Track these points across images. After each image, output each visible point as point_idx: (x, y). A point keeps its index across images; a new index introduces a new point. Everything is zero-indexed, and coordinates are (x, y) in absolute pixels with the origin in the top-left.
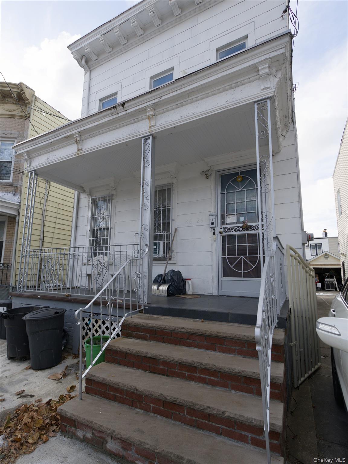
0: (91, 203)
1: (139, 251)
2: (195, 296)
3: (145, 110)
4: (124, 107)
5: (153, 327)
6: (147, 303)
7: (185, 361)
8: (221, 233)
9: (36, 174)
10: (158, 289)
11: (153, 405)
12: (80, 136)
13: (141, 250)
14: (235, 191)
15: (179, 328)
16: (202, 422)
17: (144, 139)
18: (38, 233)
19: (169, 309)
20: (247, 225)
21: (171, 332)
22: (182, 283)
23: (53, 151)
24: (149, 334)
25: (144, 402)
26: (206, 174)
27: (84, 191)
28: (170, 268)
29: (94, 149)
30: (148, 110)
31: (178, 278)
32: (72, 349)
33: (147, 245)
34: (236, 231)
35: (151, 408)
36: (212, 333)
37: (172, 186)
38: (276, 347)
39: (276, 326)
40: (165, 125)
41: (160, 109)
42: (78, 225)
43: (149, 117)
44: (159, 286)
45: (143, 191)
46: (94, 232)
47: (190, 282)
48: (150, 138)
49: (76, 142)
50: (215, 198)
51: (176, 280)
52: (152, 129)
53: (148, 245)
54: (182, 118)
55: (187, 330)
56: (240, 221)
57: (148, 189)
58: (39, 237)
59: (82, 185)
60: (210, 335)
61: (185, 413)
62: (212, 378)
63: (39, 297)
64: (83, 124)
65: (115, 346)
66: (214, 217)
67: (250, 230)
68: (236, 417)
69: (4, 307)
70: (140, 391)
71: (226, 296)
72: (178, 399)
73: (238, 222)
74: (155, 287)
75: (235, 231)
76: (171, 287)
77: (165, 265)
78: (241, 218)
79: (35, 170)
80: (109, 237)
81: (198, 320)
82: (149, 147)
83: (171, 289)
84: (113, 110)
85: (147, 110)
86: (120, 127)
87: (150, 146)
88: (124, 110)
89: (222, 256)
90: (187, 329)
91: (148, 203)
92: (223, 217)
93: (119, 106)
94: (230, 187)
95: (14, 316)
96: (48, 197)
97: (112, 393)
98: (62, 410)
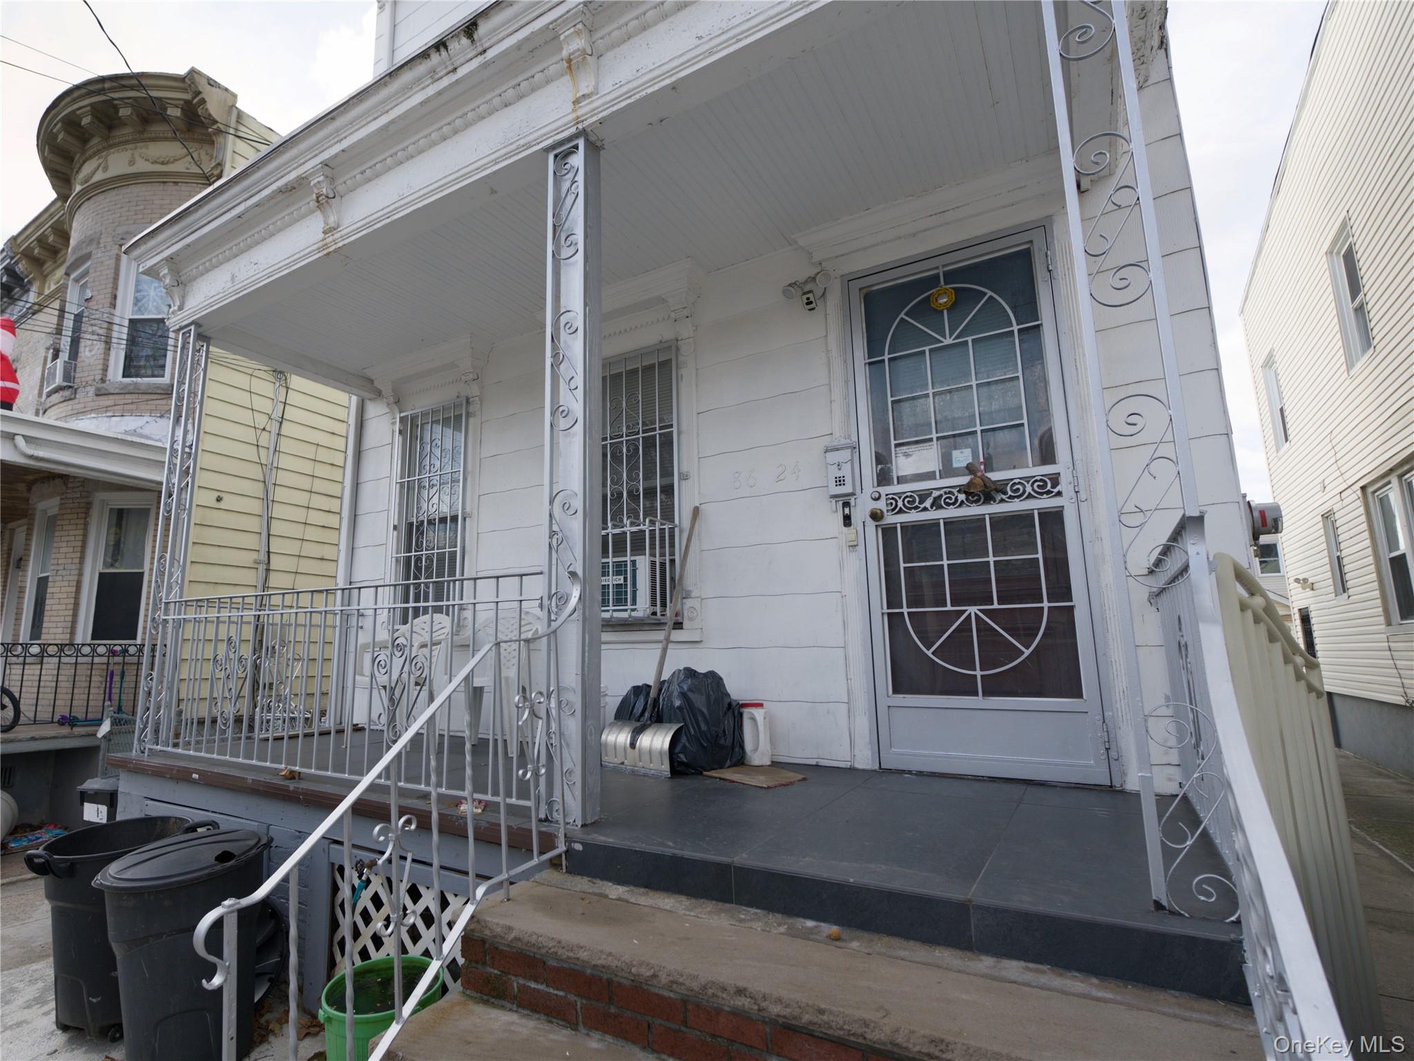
0: (400, 432)
1: (546, 602)
2: (781, 770)
3: (556, 37)
4: (475, 36)
6: (579, 823)
8: (877, 516)
9: (200, 337)
10: (633, 745)
12: (332, 180)
13: (550, 598)
14: (927, 349)
17: (556, 156)
18: (250, 541)
20: (985, 481)
21: (684, 1002)
22: (728, 723)
23: (250, 247)
26: (805, 294)
27: (379, 394)
28: (679, 659)
29: (378, 220)
30: (567, 33)
31: (712, 698)
33: (573, 574)
34: (940, 507)
37: (678, 349)
40: (635, 84)
41: (615, 25)
42: (361, 511)
43: (569, 61)
44: (637, 732)
45: (555, 355)
46: (412, 532)
47: (758, 713)
48: (576, 147)
49: (318, 201)
50: (847, 382)
51: (705, 710)
52: (584, 109)
53: (580, 573)
54: (703, 40)
55: (763, 1005)
56: (955, 465)
57: (575, 347)
58: (253, 556)
59: (370, 373)
63: (194, 776)
64: (337, 131)
66: (845, 455)
67: (1002, 501)
71: (910, 772)
73: (948, 470)
74: (619, 737)
75: (936, 504)
76: (684, 739)
77: (660, 646)
78: (955, 454)
79: (196, 323)
80: (458, 549)
82: (574, 182)
83: (684, 746)
84: (435, 58)
85: (562, 37)
86: (467, 125)
87: (580, 177)
88: (474, 53)
89: (886, 610)
91: (575, 403)
92: (882, 459)
93: (457, 36)
94: (907, 336)
95: (73, 864)
96: (283, 425)
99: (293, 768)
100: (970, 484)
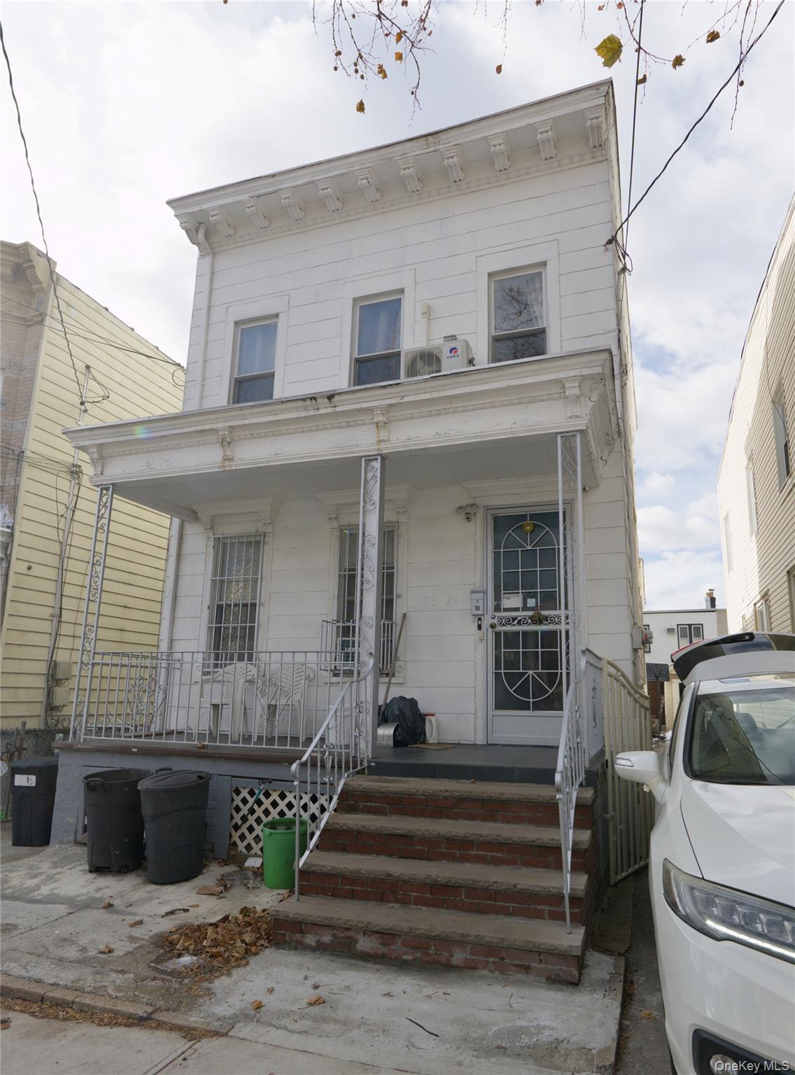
0: (213, 547)
2: (443, 746)
3: (371, 410)
5: (396, 793)
6: (371, 757)
7: (456, 834)
8: (493, 626)
11: (415, 894)
12: (231, 433)
14: (520, 551)
15: (441, 791)
16: (487, 904)
17: (366, 460)
18: (49, 600)
20: (540, 615)
21: (427, 799)
22: (419, 722)
23: (163, 450)
24: (389, 804)
25: (401, 892)
26: (466, 514)
27: (197, 520)
28: (395, 692)
29: (261, 463)
30: (378, 412)
31: (413, 711)
35: (413, 898)
36: (492, 795)
37: (398, 527)
38: (580, 808)
39: (582, 782)
40: (407, 443)
41: (399, 414)
42: (181, 592)
43: (377, 423)
45: (363, 553)
46: (220, 612)
47: (432, 718)
48: (376, 459)
49: (222, 442)
50: (483, 560)
51: (409, 717)
52: (383, 445)
53: (374, 653)
54: (439, 436)
56: (528, 606)
57: (373, 552)
58: (50, 611)
59: (195, 508)
61: (463, 897)
62: (495, 854)
63: (133, 750)
65: (338, 823)
66: (481, 595)
67: (546, 624)
68: (530, 889)
69: (30, 776)
70: (397, 877)
71: (500, 745)
72: (453, 878)
73: (525, 608)
75: (519, 623)
76: (400, 731)
77: (386, 685)
78: (529, 600)
79: (114, 484)
80: (256, 625)
81: (464, 781)
82: (374, 474)
83: (400, 733)
85: (375, 413)
86: (318, 430)
87: (378, 473)
88: (330, 405)
89: (494, 670)
91: (372, 578)
92: (498, 598)
96: (76, 512)
97: (347, 887)
98: (277, 911)
99: (204, 744)
100: (533, 616)
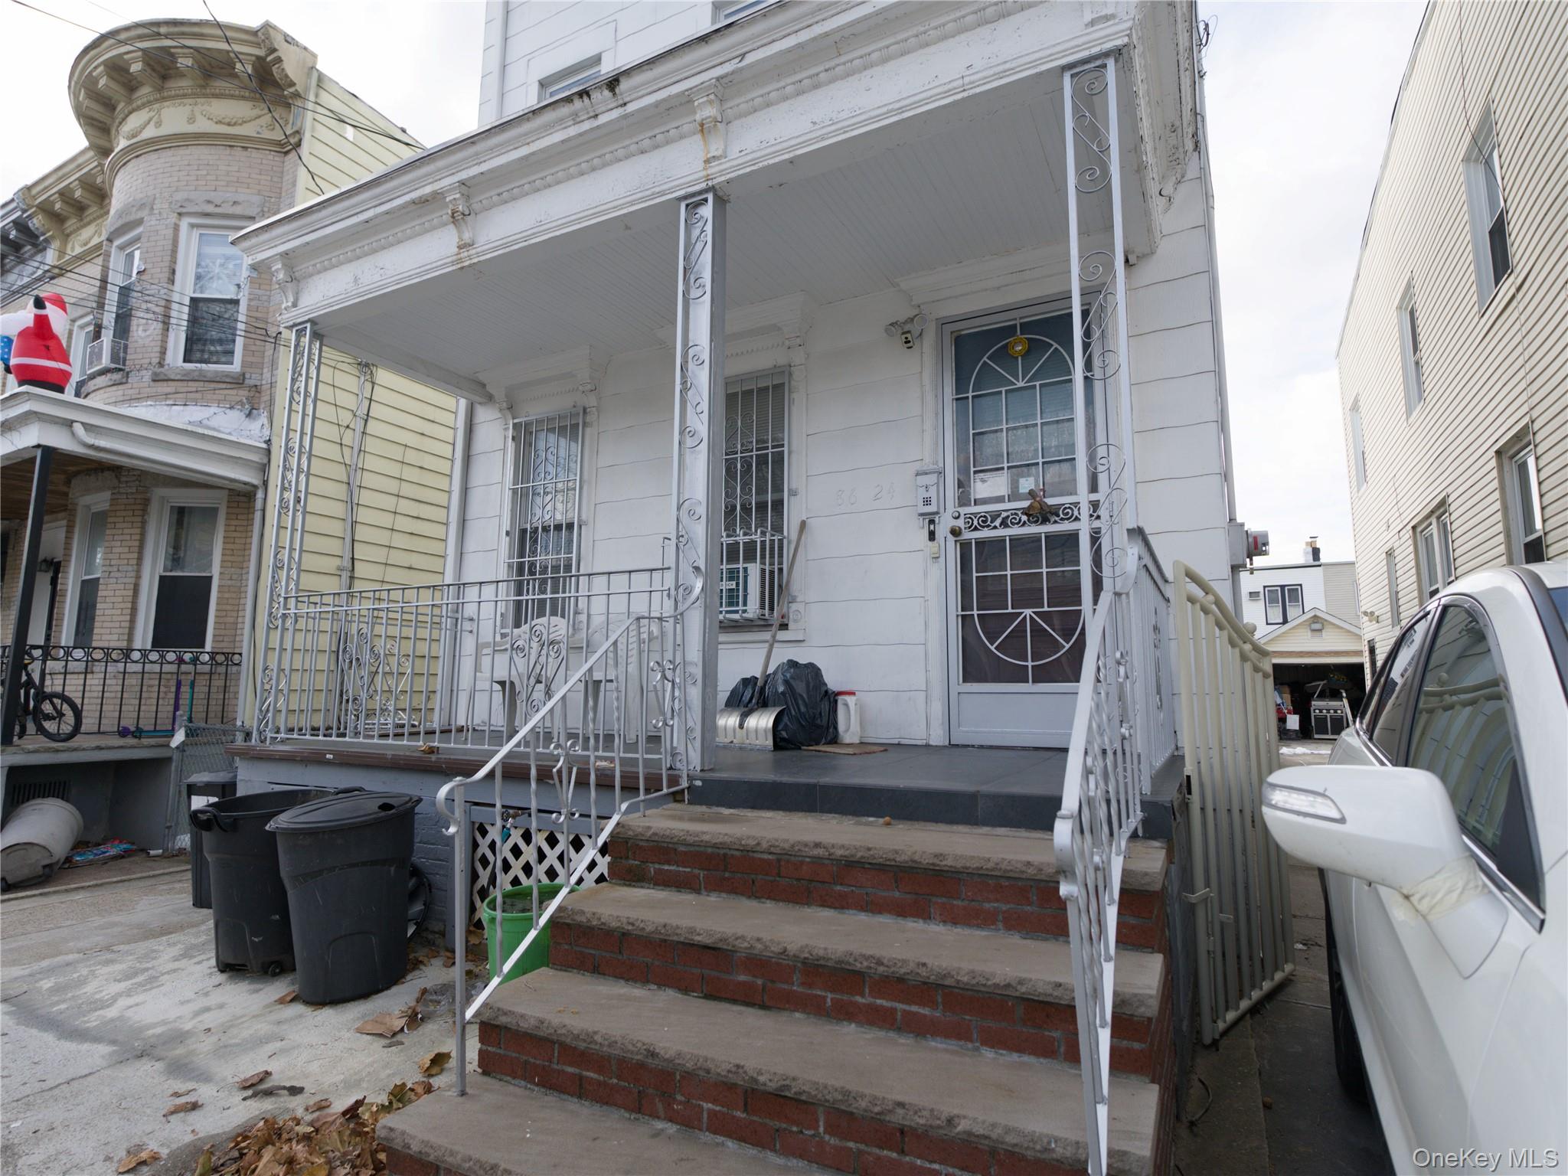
0: (513, 438)
1: (673, 592)
2: (865, 748)
3: (690, 101)
4: (617, 91)
5: (715, 846)
6: (698, 768)
7: (821, 953)
8: (955, 532)
9: (315, 334)
10: (741, 726)
11: (710, 1105)
12: (468, 198)
13: (677, 589)
14: (1003, 389)
15: (806, 845)
16: (879, 1158)
17: (687, 206)
18: (334, 546)
19: (776, 786)
20: (1042, 505)
21: (779, 861)
22: (825, 706)
23: (375, 251)
24: (702, 869)
25: (679, 1097)
26: (905, 334)
27: (490, 399)
28: (782, 655)
29: (517, 242)
30: (701, 101)
31: (811, 685)
32: (443, 934)
33: (697, 569)
34: (1007, 526)
35: (705, 1115)
36: (916, 858)
37: (790, 374)
38: (1133, 898)
39: (1136, 829)
40: (758, 154)
41: (743, 99)
42: (471, 514)
43: (702, 125)
44: (745, 716)
45: (684, 383)
46: (525, 539)
47: (851, 700)
48: (706, 200)
49: (453, 217)
50: (937, 414)
51: (805, 696)
52: (715, 168)
53: (703, 568)
54: (817, 127)
55: (832, 851)
56: (1021, 491)
57: (702, 377)
58: (337, 562)
59: (482, 377)
60: (910, 864)
61: (821, 1129)
62: (914, 1008)
63: (328, 756)
64: (477, 154)
65: (583, 912)
66: (934, 478)
67: (1055, 522)
68: (994, 1136)
70: (665, 1060)
71: (973, 746)
72: (794, 1079)
73: (1015, 494)
74: (729, 721)
75: (1004, 523)
76: (786, 719)
77: (767, 645)
78: (1021, 481)
79: (312, 321)
80: (574, 555)
81: (871, 819)
82: (702, 231)
83: (786, 725)
84: (577, 104)
85: (696, 103)
86: (605, 165)
87: (709, 228)
88: (615, 104)
89: (960, 613)
90: (833, 846)
91: (700, 425)
92: (963, 480)
93: (600, 87)
94: (987, 377)
95: (236, 819)
96: (369, 423)
97: (570, 1070)
98: (391, 1129)
99: (432, 744)
100: (1030, 507)
